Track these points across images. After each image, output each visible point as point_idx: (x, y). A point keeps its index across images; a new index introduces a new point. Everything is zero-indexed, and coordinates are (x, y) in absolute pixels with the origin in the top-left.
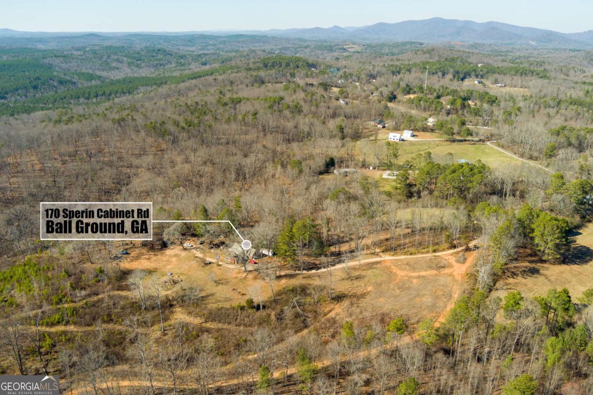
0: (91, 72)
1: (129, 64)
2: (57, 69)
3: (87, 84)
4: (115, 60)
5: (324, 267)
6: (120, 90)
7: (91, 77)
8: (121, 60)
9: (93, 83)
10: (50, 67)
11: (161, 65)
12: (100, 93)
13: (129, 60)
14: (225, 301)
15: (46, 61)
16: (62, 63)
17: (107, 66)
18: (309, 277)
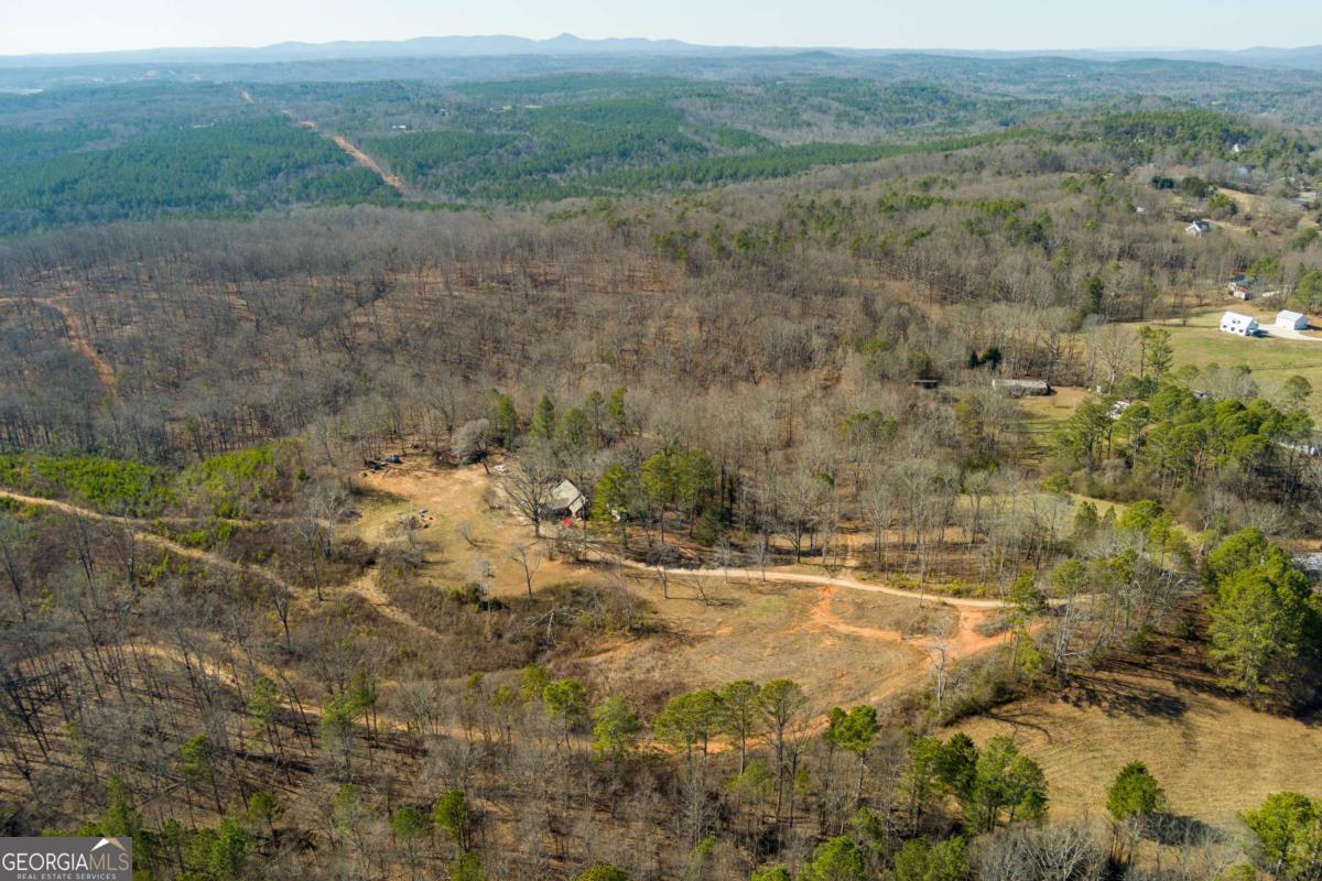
0: (750, 128)
1: (840, 116)
2: (691, 119)
3: (726, 151)
4: (812, 107)
5: (686, 566)
6: (769, 170)
7: (743, 139)
8: (825, 108)
9: (742, 152)
10: (680, 115)
11: (907, 121)
12: (728, 172)
13: (842, 108)
14: (454, 579)
15: (677, 104)
16: (705, 109)
17: (792, 120)
18: (638, 577)
